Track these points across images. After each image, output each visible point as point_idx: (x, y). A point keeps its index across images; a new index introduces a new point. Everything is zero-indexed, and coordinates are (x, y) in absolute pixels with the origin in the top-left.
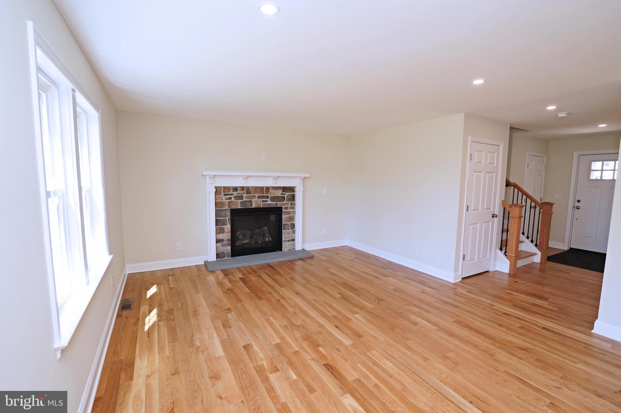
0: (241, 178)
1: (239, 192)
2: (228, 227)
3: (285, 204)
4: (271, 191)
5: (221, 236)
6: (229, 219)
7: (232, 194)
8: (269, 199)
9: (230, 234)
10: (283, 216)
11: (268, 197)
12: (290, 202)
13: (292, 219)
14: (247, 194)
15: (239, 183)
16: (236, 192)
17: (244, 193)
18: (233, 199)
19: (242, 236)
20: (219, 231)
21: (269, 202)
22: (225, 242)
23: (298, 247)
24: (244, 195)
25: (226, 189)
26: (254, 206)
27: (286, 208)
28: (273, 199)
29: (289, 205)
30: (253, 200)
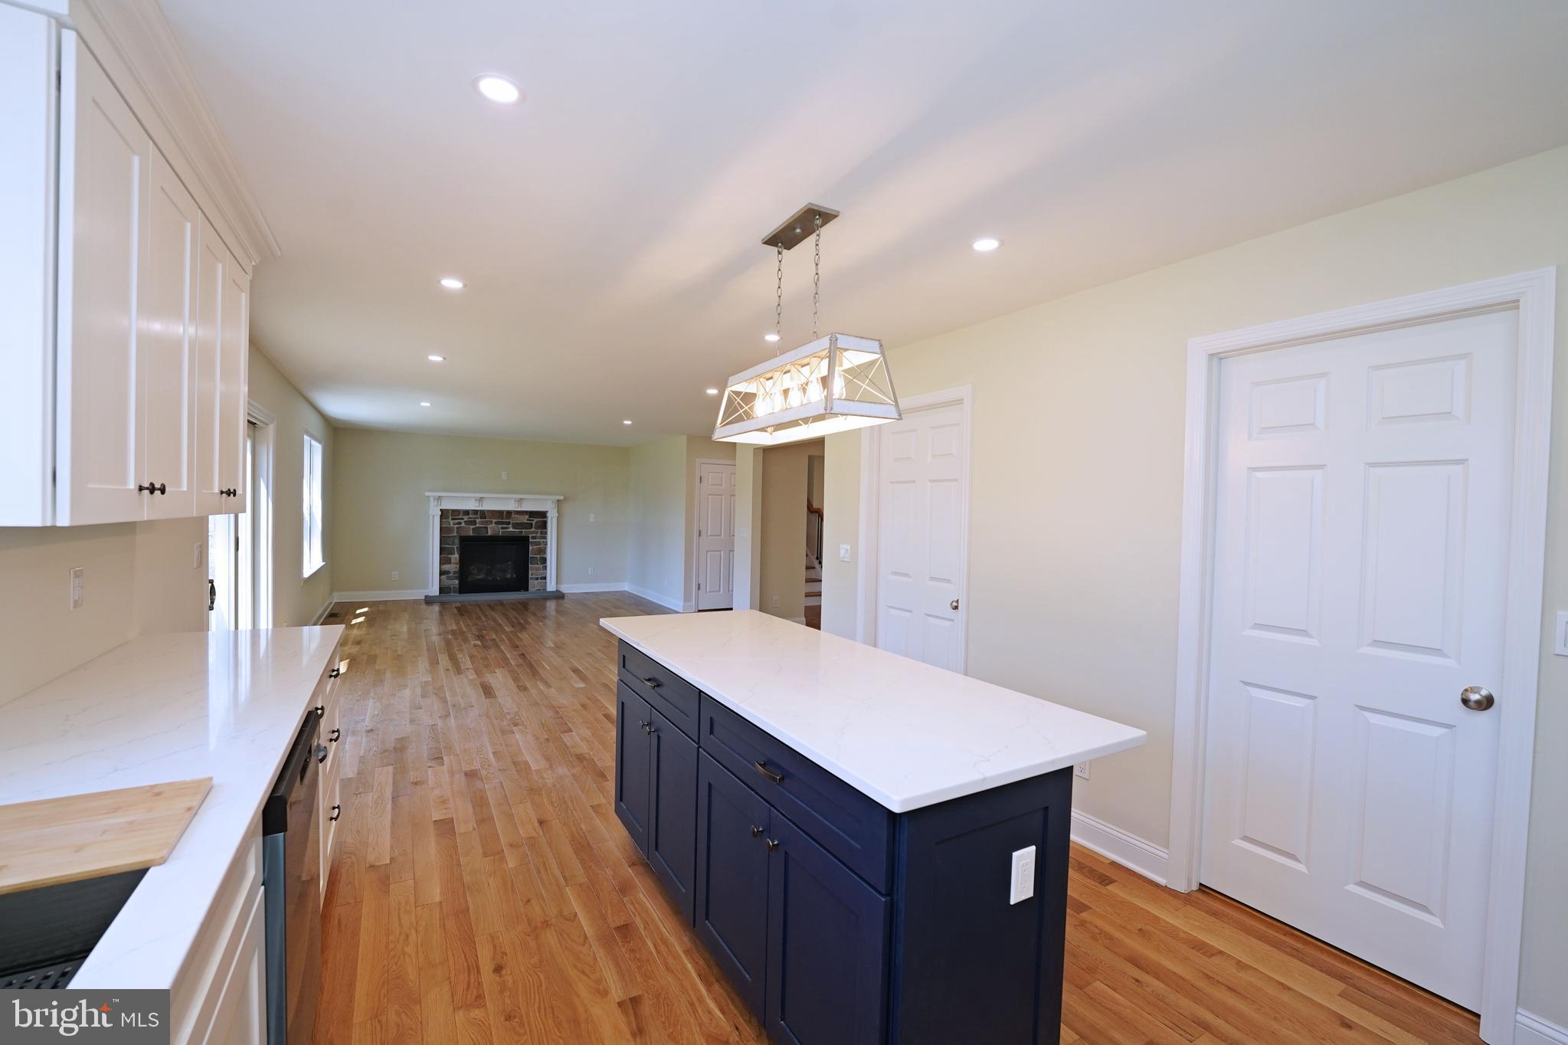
0: (473, 500)
1: (470, 516)
2: (456, 557)
3: (533, 532)
4: (513, 515)
5: (446, 567)
6: (457, 547)
7: (462, 519)
8: (510, 526)
9: (458, 566)
10: (530, 548)
11: (509, 523)
12: (539, 531)
13: (543, 551)
14: (481, 518)
15: (471, 506)
16: (467, 517)
17: (476, 518)
18: (463, 525)
19: (476, 570)
20: (443, 561)
21: (511, 529)
22: (451, 574)
23: (551, 587)
24: (478, 520)
25: (455, 512)
26: (490, 533)
27: (534, 538)
28: (515, 526)
29: (539, 535)
30: (489, 526)
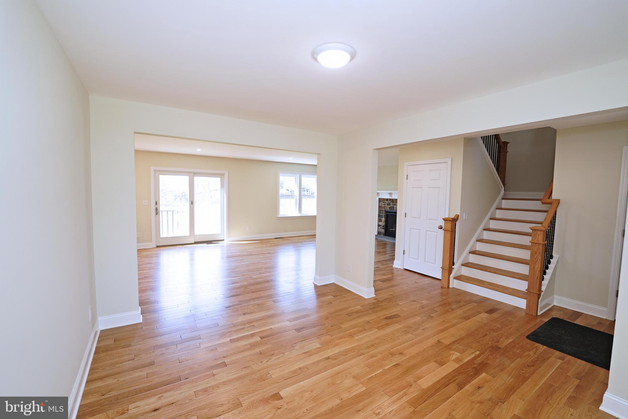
2: (383, 219)
5: (380, 223)
6: (384, 215)
7: (386, 203)
9: (385, 223)
14: (392, 202)
16: (387, 202)
17: (390, 202)
18: (386, 205)
20: (380, 220)
22: (381, 227)
24: (391, 203)
25: (384, 199)
30: (394, 206)
